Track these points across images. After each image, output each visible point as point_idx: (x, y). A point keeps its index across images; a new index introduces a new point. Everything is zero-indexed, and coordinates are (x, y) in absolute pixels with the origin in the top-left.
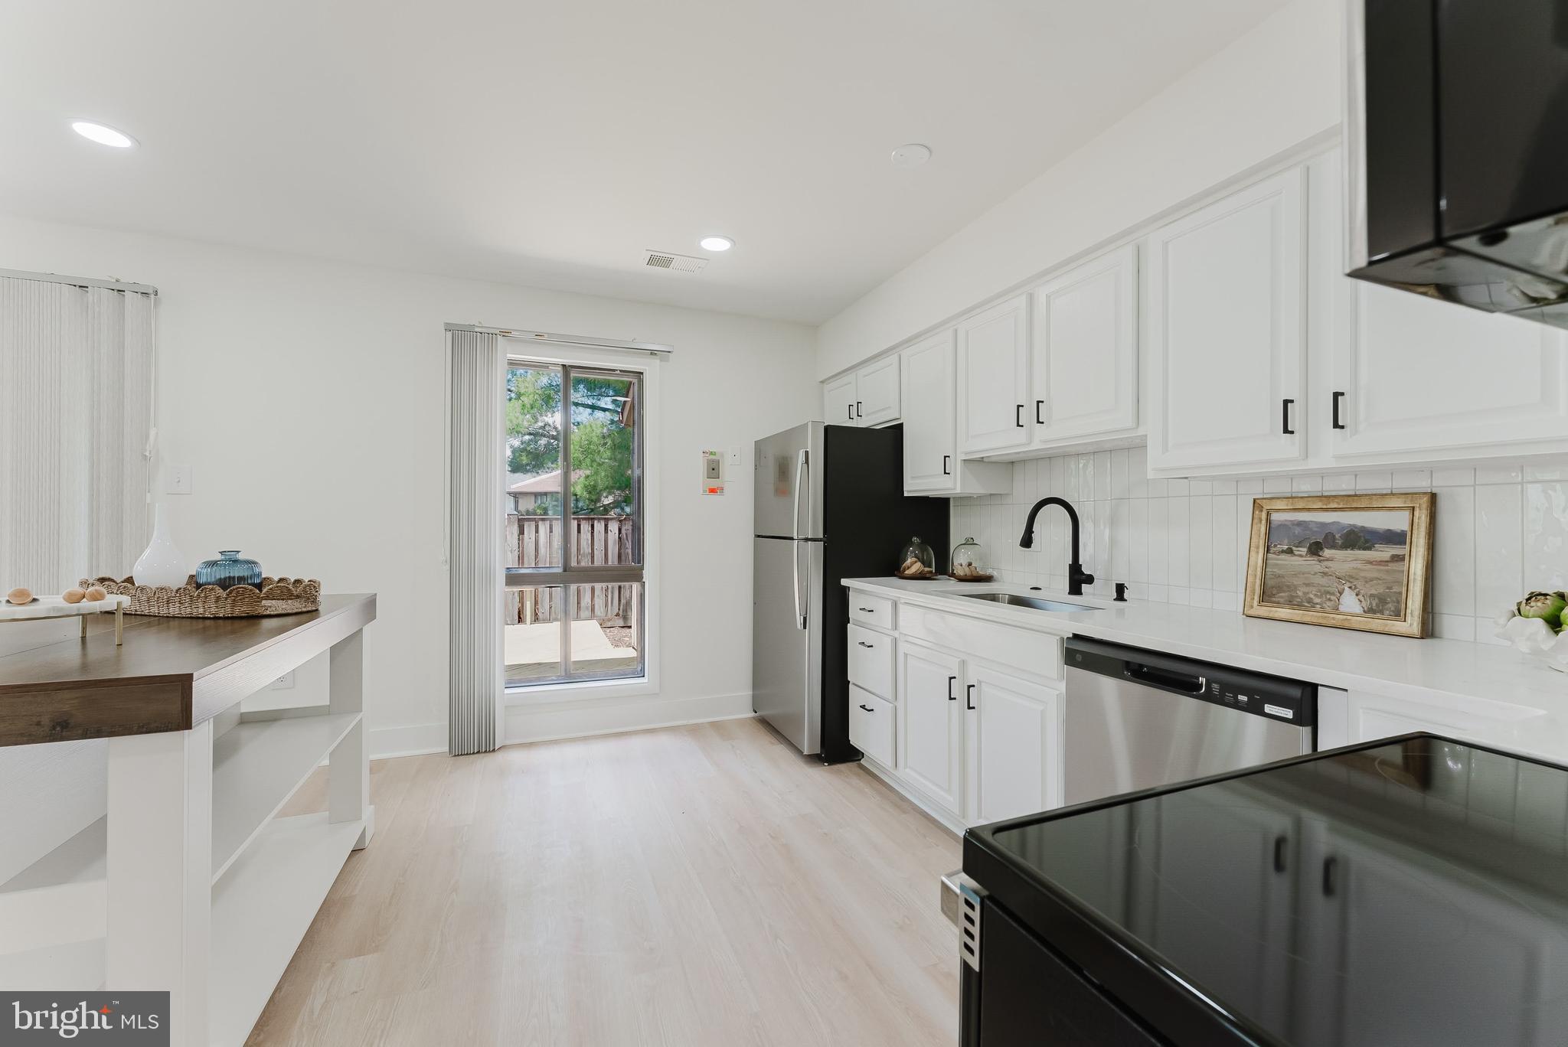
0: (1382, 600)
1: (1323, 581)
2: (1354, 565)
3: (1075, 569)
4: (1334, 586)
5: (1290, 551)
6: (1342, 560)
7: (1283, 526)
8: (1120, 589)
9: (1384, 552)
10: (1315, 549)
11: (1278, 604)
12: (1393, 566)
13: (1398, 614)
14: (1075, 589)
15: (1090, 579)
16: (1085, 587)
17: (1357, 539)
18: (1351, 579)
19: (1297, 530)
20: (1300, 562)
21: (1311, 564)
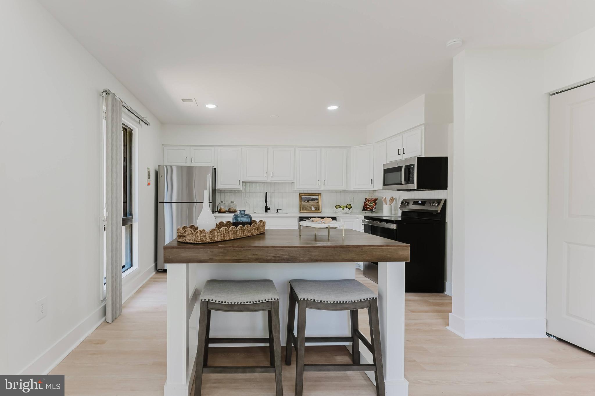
0: (316, 208)
1: (309, 206)
2: (313, 203)
3: (266, 207)
4: (311, 206)
5: (305, 202)
6: (312, 203)
7: (303, 198)
8: (277, 210)
9: (316, 201)
10: (308, 201)
11: (304, 210)
12: (317, 203)
13: (319, 210)
14: (266, 211)
15: (269, 209)
16: (268, 211)
17: (313, 200)
18: (313, 205)
19: (305, 199)
20: (306, 203)
21: (308, 203)
